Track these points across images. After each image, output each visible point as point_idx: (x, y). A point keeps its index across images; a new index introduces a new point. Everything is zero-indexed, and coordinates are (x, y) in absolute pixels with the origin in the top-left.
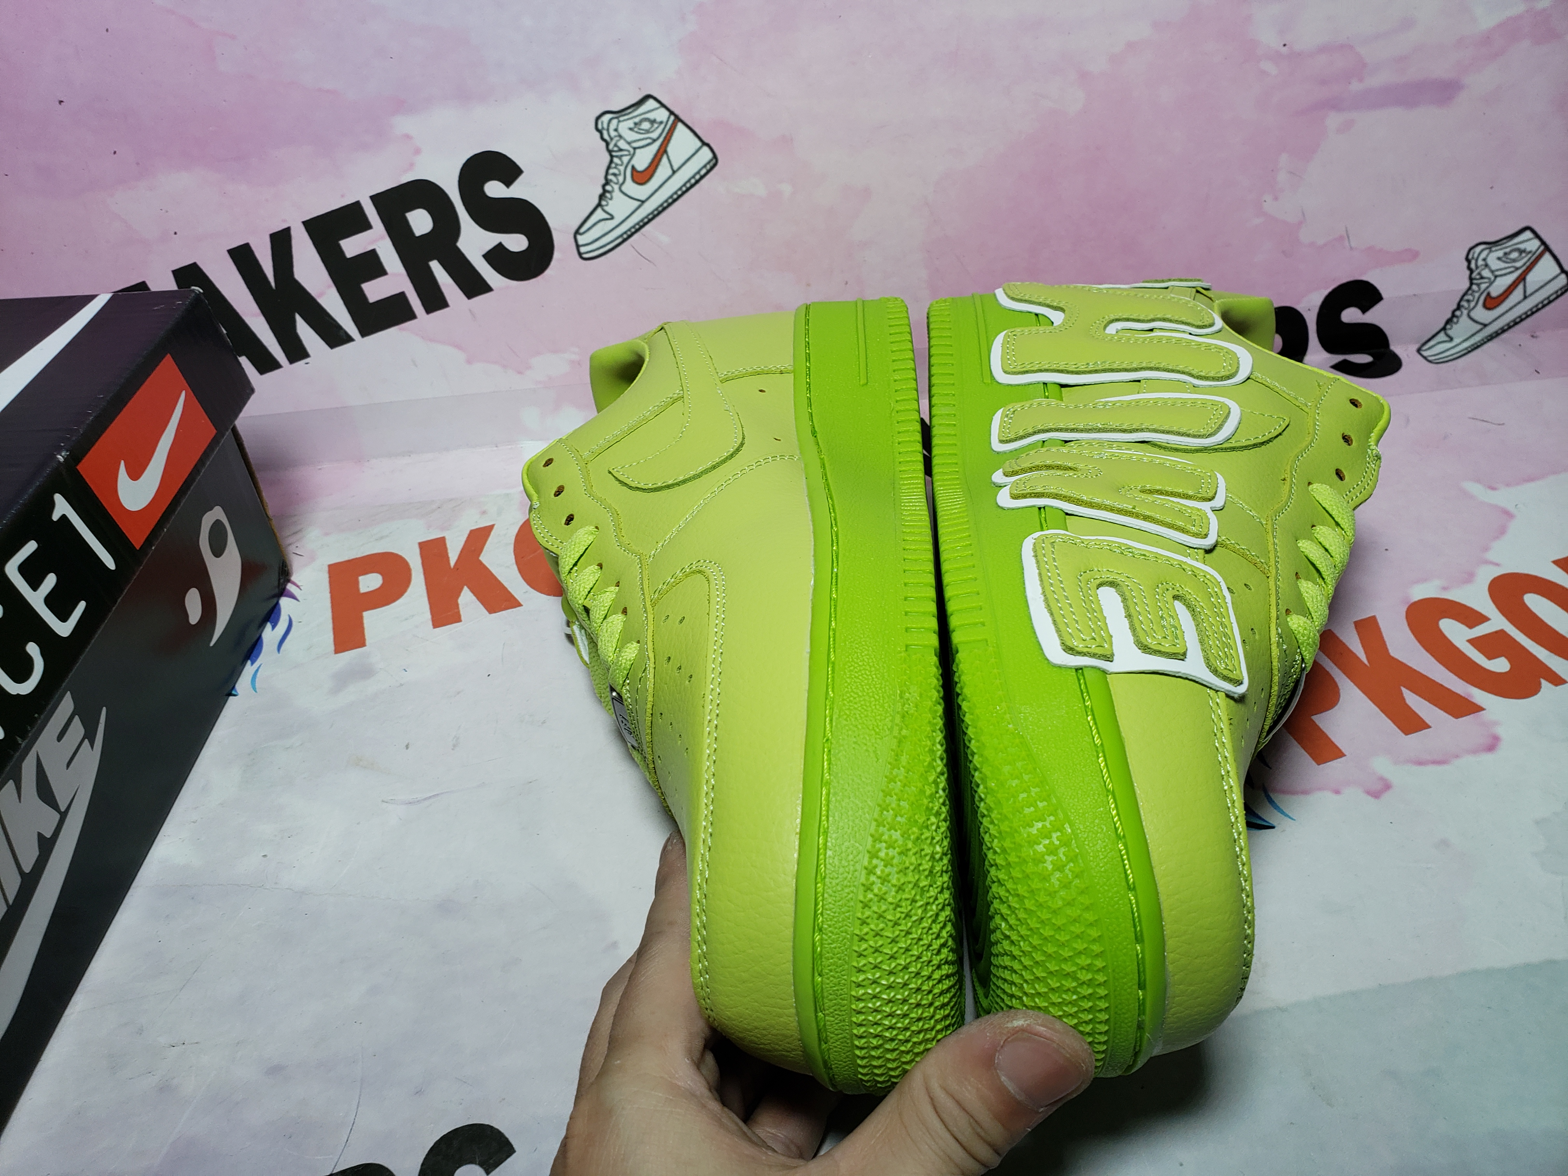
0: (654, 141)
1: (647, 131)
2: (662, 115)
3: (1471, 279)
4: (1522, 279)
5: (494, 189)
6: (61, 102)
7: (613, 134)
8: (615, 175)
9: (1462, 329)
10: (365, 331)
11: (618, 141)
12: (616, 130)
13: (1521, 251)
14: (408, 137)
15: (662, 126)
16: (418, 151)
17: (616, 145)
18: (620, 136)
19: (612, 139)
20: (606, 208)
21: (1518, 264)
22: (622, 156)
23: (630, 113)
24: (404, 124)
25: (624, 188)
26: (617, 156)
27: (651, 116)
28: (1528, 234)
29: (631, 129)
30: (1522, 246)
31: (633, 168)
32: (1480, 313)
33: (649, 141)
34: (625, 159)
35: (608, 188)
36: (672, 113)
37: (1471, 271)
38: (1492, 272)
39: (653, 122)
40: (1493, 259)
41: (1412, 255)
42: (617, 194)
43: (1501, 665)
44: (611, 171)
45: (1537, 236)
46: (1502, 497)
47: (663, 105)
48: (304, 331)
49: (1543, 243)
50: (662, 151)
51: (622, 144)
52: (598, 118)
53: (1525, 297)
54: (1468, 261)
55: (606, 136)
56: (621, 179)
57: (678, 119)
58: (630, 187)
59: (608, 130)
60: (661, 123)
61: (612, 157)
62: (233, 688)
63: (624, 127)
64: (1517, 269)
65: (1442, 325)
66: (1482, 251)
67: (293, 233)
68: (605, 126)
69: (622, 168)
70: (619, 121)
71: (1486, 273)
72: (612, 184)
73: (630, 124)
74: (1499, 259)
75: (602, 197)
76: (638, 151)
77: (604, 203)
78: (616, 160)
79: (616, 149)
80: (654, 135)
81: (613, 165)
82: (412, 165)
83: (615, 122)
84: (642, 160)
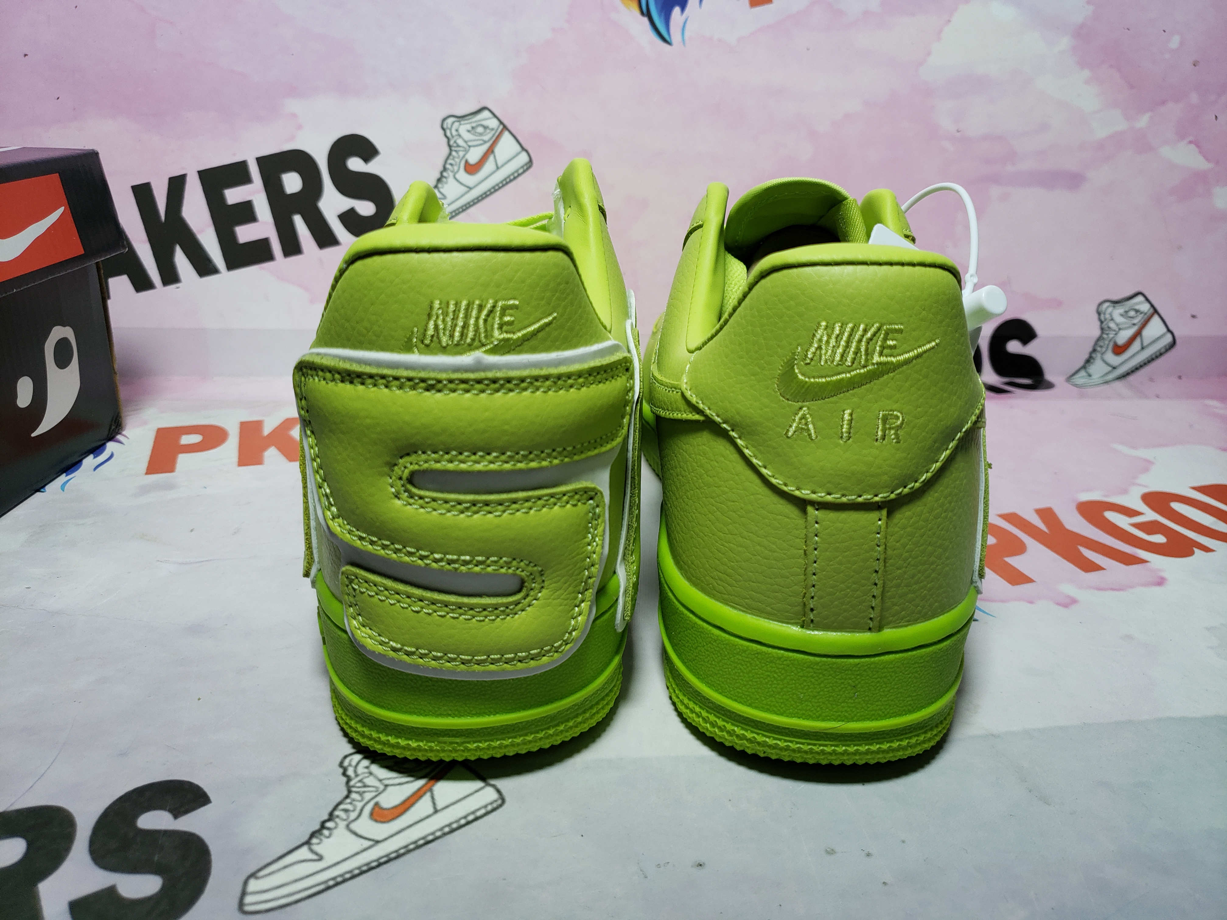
0: (485, 142)
1: (481, 134)
2: (493, 123)
3: (1102, 329)
4: (1138, 334)
5: (355, 164)
6: (26, 55)
7: (454, 133)
8: (451, 164)
9: (1098, 368)
10: (232, 265)
11: (457, 139)
12: (457, 130)
13: (1137, 311)
14: (294, 115)
15: (493, 132)
16: (300, 127)
17: (455, 142)
18: (459, 136)
19: (453, 137)
20: (441, 190)
21: (1135, 321)
22: (459, 151)
23: (469, 119)
24: (293, 105)
25: (457, 176)
26: (456, 151)
27: (485, 123)
28: (1140, 298)
29: (469, 131)
30: (1137, 307)
31: (466, 162)
32: (1110, 357)
33: (481, 142)
34: (461, 154)
35: (445, 174)
36: (501, 123)
37: (1102, 322)
38: (1117, 325)
39: (485, 128)
40: (1117, 313)
41: (1056, 304)
42: (451, 180)
43: (1159, 539)
44: (450, 161)
45: (1147, 300)
46: (1143, 453)
47: (495, 116)
48: (181, 260)
49: (1152, 306)
50: (491, 151)
51: (460, 142)
52: (444, 120)
53: (1143, 348)
54: (1099, 314)
55: (448, 134)
56: (456, 168)
57: (505, 127)
58: (462, 175)
59: (451, 130)
60: (493, 129)
61: (451, 150)
62: (43, 487)
63: (464, 128)
64: (1134, 324)
65: (1081, 363)
66: (1108, 307)
67: (188, 179)
68: (449, 126)
69: (457, 160)
70: (460, 124)
71: (1112, 325)
72: (449, 171)
73: (469, 127)
74: (1122, 315)
75: (439, 180)
76: (472, 149)
77: (440, 185)
78: (454, 153)
79: (455, 145)
80: (486, 138)
81: (451, 157)
82: (293, 138)
83: (457, 124)
84: (474, 156)
